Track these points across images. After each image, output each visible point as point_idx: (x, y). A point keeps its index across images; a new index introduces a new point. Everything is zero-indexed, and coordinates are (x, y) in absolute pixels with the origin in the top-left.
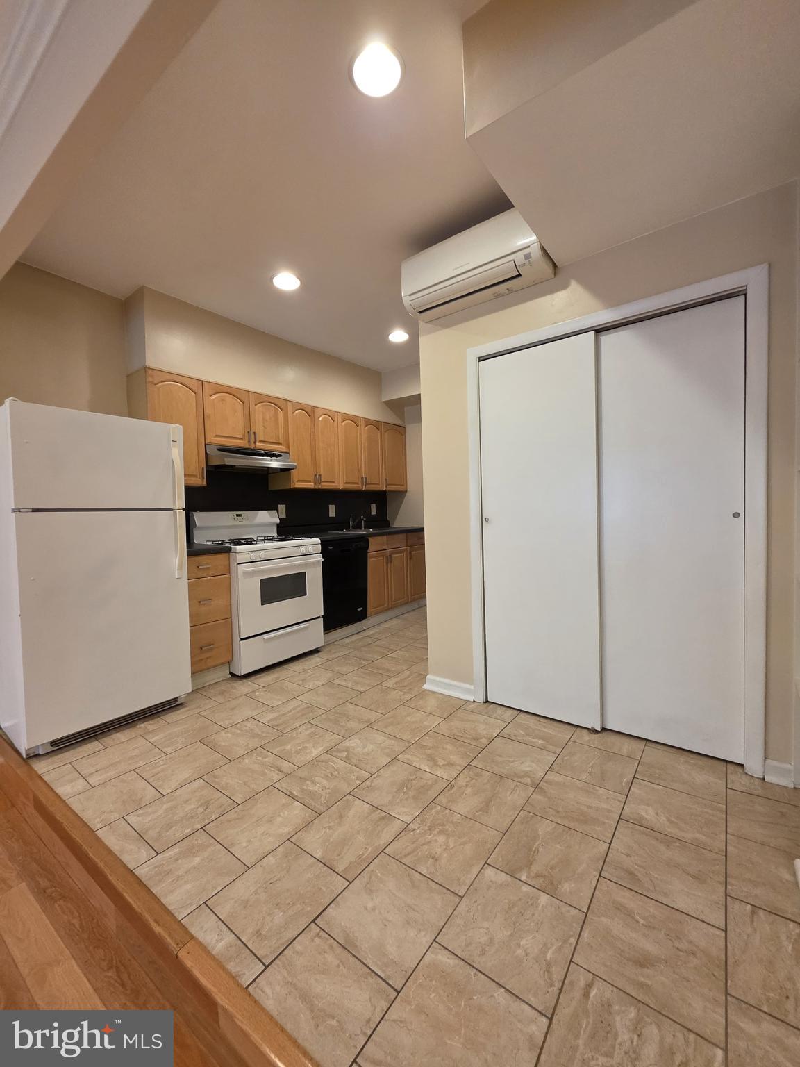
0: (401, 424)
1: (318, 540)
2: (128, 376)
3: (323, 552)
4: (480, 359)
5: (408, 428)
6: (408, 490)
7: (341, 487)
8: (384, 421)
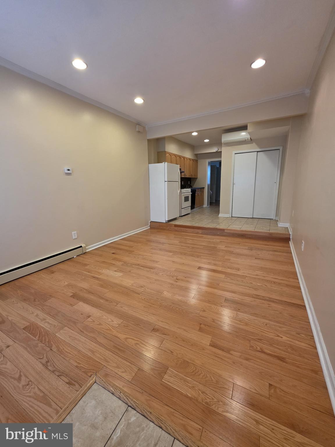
0: (197, 159)
1: (190, 189)
2: (158, 152)
3: (191, 192)
4: (235, 154)
5: (198, 160)
6: (198, 177)
7: (188, 177)
8: (195, 159)
